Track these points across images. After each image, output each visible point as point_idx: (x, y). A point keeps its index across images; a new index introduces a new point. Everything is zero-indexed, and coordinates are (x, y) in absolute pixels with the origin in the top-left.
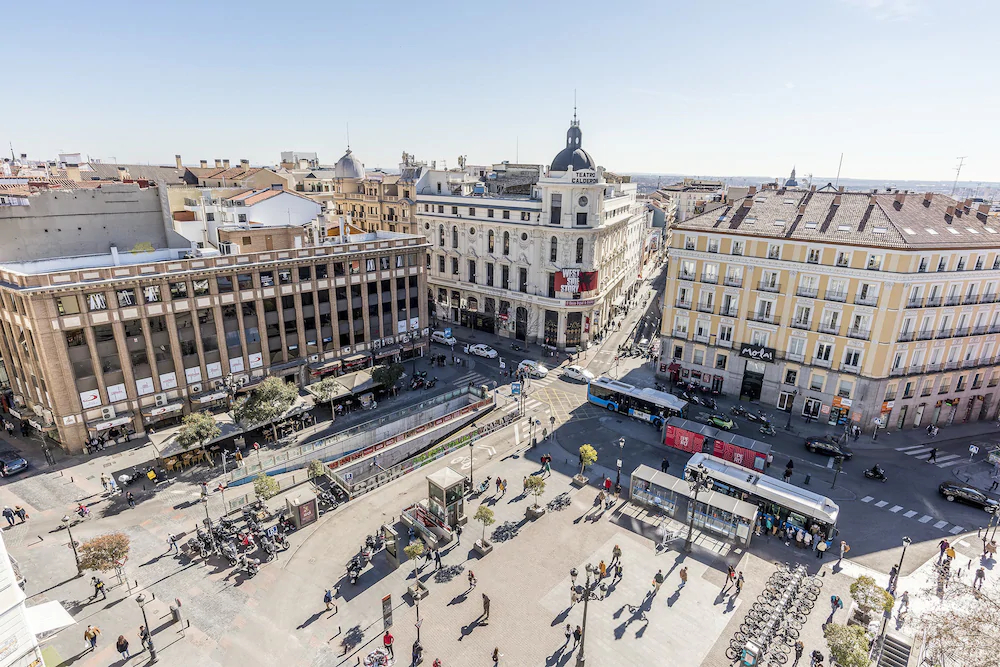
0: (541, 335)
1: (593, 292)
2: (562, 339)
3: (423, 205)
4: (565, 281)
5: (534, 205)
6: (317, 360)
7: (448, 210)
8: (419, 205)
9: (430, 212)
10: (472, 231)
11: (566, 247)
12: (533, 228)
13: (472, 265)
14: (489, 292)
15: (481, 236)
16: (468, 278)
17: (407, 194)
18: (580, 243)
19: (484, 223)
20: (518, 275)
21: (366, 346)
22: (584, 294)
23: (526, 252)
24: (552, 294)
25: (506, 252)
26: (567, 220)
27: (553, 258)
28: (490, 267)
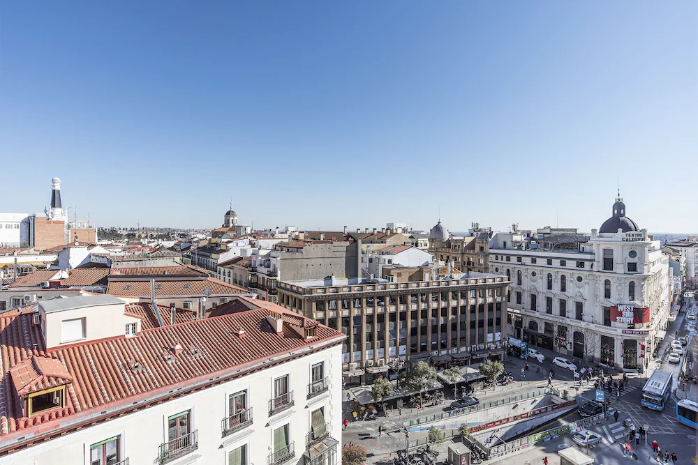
0: (597, 355)
1: (645, 324)
2: (619, 361)
3: (494, 256)
4: (620, 314)
5: (588, 257)
6: (436, 355)
7: (514, 260)
8: (491, 256)
9: (499, 260)
10: (534, 274)
11: (620, 288)
12: (588, 273)
13: (534, 298)
14: (548, 318)
15: (541, 278)
16: (529, 307)
17: (482, 248)
18: (632, 286)
19: (544, 269)
20: (575, 307)
21: (467, 349)
22: (637, 325)
23: (581, 290)
24: (607, 322)
25: (563, 289)
26: (620, 268)
27: (608, 295)
28: (549, 301)
